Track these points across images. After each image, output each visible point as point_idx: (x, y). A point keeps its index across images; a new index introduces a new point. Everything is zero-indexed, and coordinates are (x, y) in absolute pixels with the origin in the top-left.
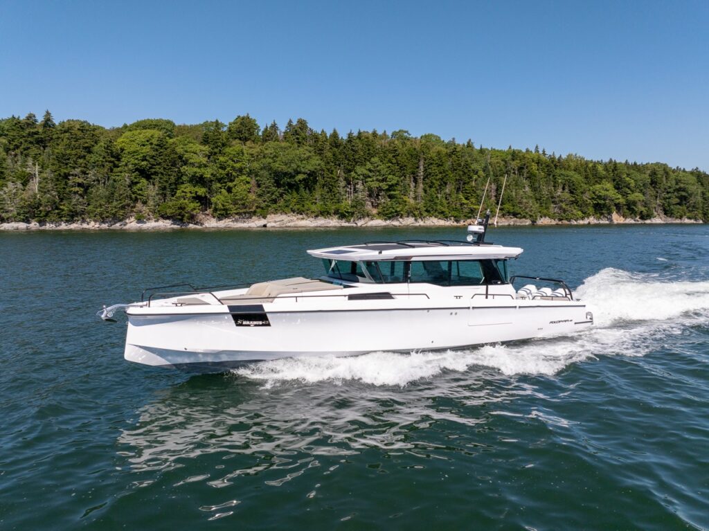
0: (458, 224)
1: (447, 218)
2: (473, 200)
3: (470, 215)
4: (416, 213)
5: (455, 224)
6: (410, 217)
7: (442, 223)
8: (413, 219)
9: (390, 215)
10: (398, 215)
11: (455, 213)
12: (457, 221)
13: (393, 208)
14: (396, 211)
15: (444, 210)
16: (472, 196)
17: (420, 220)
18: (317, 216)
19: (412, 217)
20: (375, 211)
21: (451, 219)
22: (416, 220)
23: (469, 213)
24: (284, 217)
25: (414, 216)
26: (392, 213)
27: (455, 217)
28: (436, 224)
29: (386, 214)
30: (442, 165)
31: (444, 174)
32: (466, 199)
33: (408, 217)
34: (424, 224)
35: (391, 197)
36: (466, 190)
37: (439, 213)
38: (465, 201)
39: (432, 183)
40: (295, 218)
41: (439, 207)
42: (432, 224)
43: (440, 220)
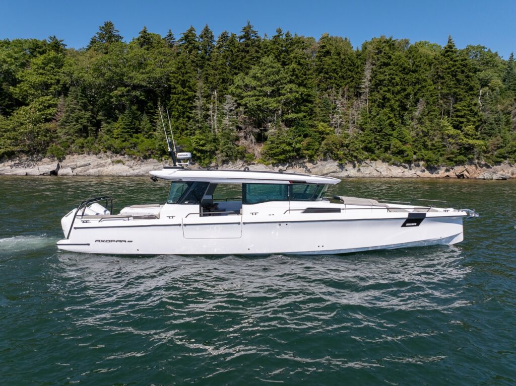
0: (434, 175)
1: (409, 162)
2: (470, 128)
3: (461, 157)
4: (341, 153)
5: (427, 174)
6: (330, 161)
7: (397, 172)
8: (336, 163)
9: (281, 157)
10: (303, 157)
11: (429, 154)
12: (431, 168)
13: (289, 144)
14: (298, 150)
15: (404, 147)
16: (468, 121)
17: (349, 167)
18: (146, 158)
19: (335, 160)
20: (259, 149)
21: (418, 166)
22: (341, 166)
23: (460, 154)
24: (92, 159)
25: (337, 158)
26: (284, 152)
27: (427, 161)
28: (384, 174)
29: (275, 155)
30: (415, 71)
31: (418, 87)
32: (456, 127)
33: (325, 160)
34: (359, 174)
35: (289, 123)
36: (458, 111)
37: (393, 153)
38: (452, 131)
39: (384, 98)
40: (109, 160)
41: (395, 142)
42: (375, 174)
43: (393, 168)
